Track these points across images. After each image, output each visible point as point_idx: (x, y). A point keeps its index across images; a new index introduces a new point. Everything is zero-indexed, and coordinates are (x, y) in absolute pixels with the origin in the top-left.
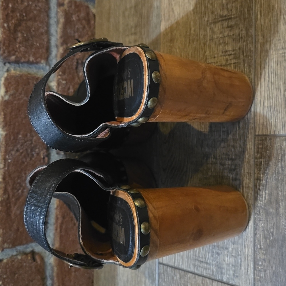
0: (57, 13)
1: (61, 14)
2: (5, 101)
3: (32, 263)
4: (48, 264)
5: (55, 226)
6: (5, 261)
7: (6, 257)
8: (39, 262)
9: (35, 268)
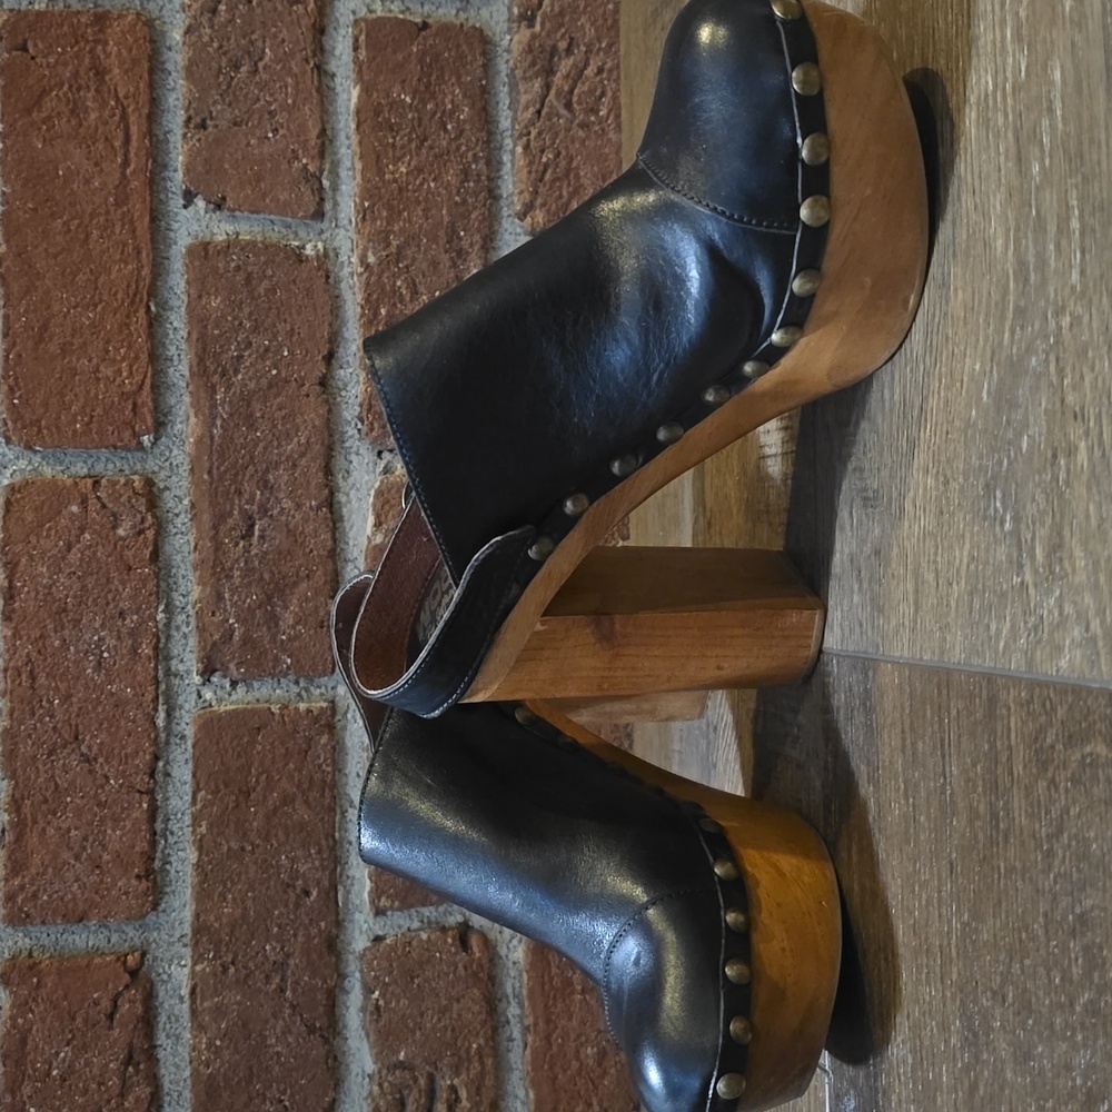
2: (376, 546)
3: (456, 953)
4: (510, 965)
6: (388, 941)
7: (392, 932)
8: (478, 955)
9: (465, 968)
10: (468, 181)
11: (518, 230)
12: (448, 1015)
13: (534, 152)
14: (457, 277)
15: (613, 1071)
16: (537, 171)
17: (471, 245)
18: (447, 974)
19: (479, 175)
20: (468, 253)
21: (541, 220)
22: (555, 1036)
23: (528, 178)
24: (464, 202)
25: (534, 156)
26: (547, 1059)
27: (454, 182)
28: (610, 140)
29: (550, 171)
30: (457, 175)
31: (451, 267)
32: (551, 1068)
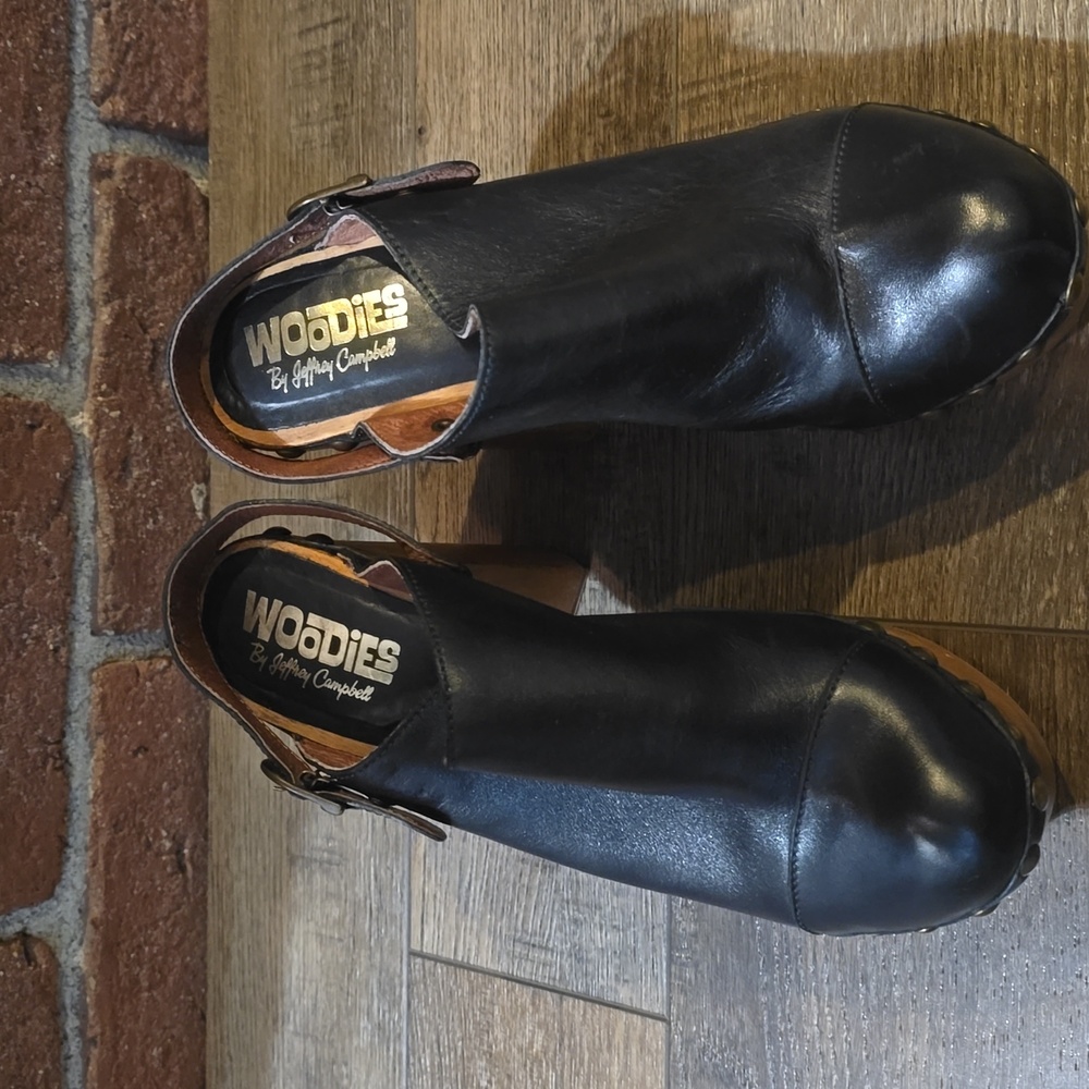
0: (92, 198)
1: (102, 203)
3: (22, 969)
4: (68, 971)
5: (90, 853)
8: (44, 966)
9: (33, 983)
10: (47, 48)
11: (91, 115)
12: (12, 1042)
13: (116, 27)
14: (34, 159)
15: (176, 1069)
16: (119, 51)
17: (49, 125)
18: (12, 995)
19: (58, 43)
20: (45, 134)
21: (122, 109)
22: (121, 1043)
23: (110, 57)
24: (43, 72)
25: (116, 33)
26: (114, 1071)
27: (33, 44)
28: (190, 31)
29: (131, 53)
30: (36, 37)
31: (27, 147)
32: (117, 1080)
